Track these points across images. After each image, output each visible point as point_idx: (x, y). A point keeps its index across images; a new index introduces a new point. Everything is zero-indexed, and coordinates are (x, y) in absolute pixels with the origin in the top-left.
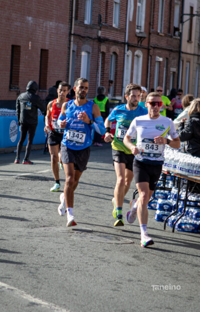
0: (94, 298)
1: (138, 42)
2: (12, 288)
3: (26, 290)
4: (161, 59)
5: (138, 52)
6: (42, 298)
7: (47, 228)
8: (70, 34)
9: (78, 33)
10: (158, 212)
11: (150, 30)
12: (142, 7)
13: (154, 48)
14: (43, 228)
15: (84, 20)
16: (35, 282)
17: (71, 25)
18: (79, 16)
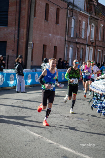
0: (74, 142)
1: (91, 44)
2: (43, 137)
3: (48, 138)
4: (100, 51)
5: (91, 48)
6: (54, 141)
7: (56, 115)
8: (65, 41)
9: (69, 40)
10: (98, 109)
11: (96, 39)
12: (93, 30)
13: (97, 46)
14: (54, 115)
15: (71, 35)
16: (51, 135)
17: (66, 37)
18: (69, 34)
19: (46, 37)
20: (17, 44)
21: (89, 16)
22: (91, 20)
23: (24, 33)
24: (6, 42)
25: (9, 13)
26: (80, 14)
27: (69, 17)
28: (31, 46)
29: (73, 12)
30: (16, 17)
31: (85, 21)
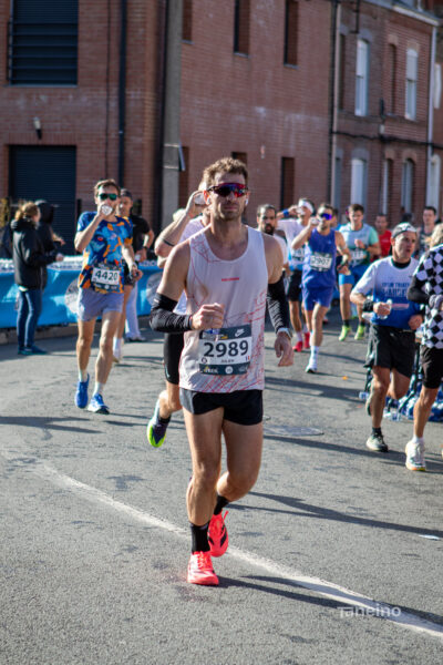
15: (354, 109)
17: (332, 117)
18: (346, 104)
19: (241, 118)
20: (117, 155)
21: (431, 26)
23: (144, 109)
24: (73, 148)
25: (82, 28)
26: (393, 18)
27: (342, 36)
28: (176, 158)
29: (357, 11)
30: (109, 45)
31: (418, 45)
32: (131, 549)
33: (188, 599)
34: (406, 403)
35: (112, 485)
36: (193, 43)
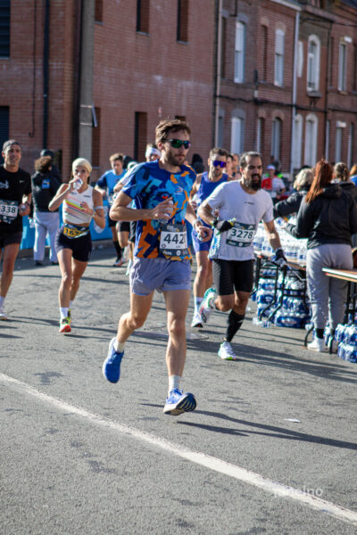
1: (311, 103)
4: (343, 125)
5: (311, 116)
8: (215, 96)
9: (224, 94)
11: (326, 88)
12: (315, 59)
13: (334, 110)
15: (233, 78)
17: (216, 84)
18: (227, 73)
19: (144, 85)
20: (42, 114)
21: (296, 11)
22: (307, 24)
23: (64, 77)
24: (6, 108)
25: (13, 11)
26: (264, 5)
27: (224, 19)
28: (89, 117)
30: (35, 26)
31: (284, 27)
32: (52, 432)
33: (98, 471)
34: (275, 313)
35: (37, 380)
36: (104, 23)
